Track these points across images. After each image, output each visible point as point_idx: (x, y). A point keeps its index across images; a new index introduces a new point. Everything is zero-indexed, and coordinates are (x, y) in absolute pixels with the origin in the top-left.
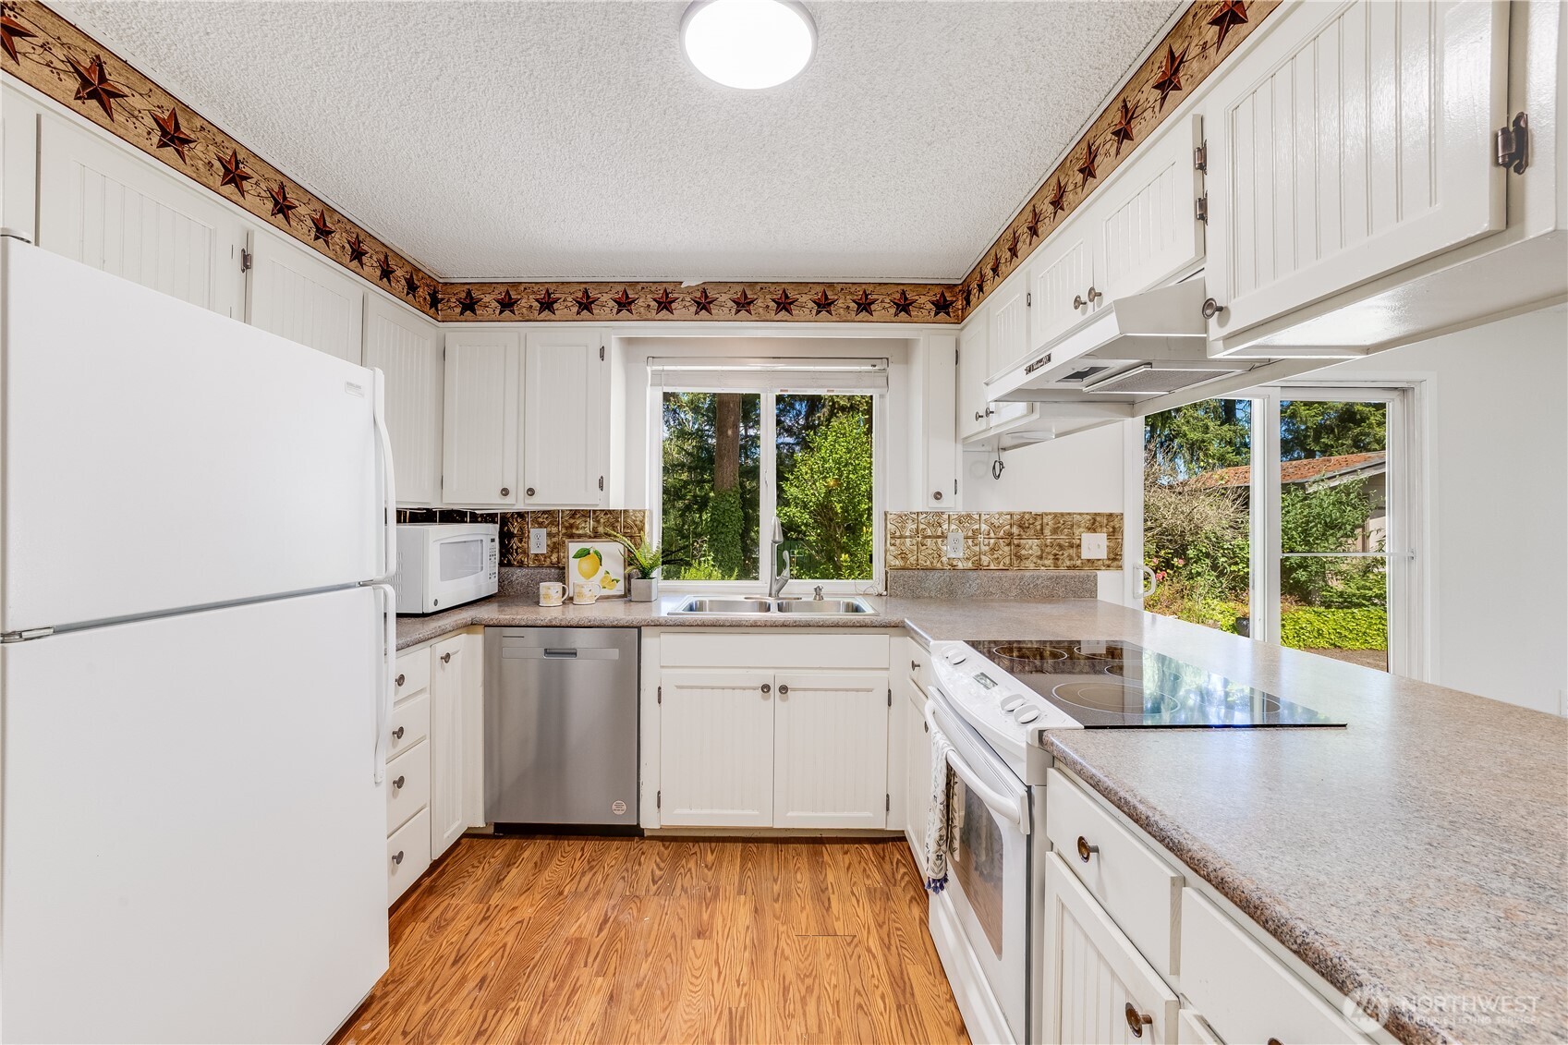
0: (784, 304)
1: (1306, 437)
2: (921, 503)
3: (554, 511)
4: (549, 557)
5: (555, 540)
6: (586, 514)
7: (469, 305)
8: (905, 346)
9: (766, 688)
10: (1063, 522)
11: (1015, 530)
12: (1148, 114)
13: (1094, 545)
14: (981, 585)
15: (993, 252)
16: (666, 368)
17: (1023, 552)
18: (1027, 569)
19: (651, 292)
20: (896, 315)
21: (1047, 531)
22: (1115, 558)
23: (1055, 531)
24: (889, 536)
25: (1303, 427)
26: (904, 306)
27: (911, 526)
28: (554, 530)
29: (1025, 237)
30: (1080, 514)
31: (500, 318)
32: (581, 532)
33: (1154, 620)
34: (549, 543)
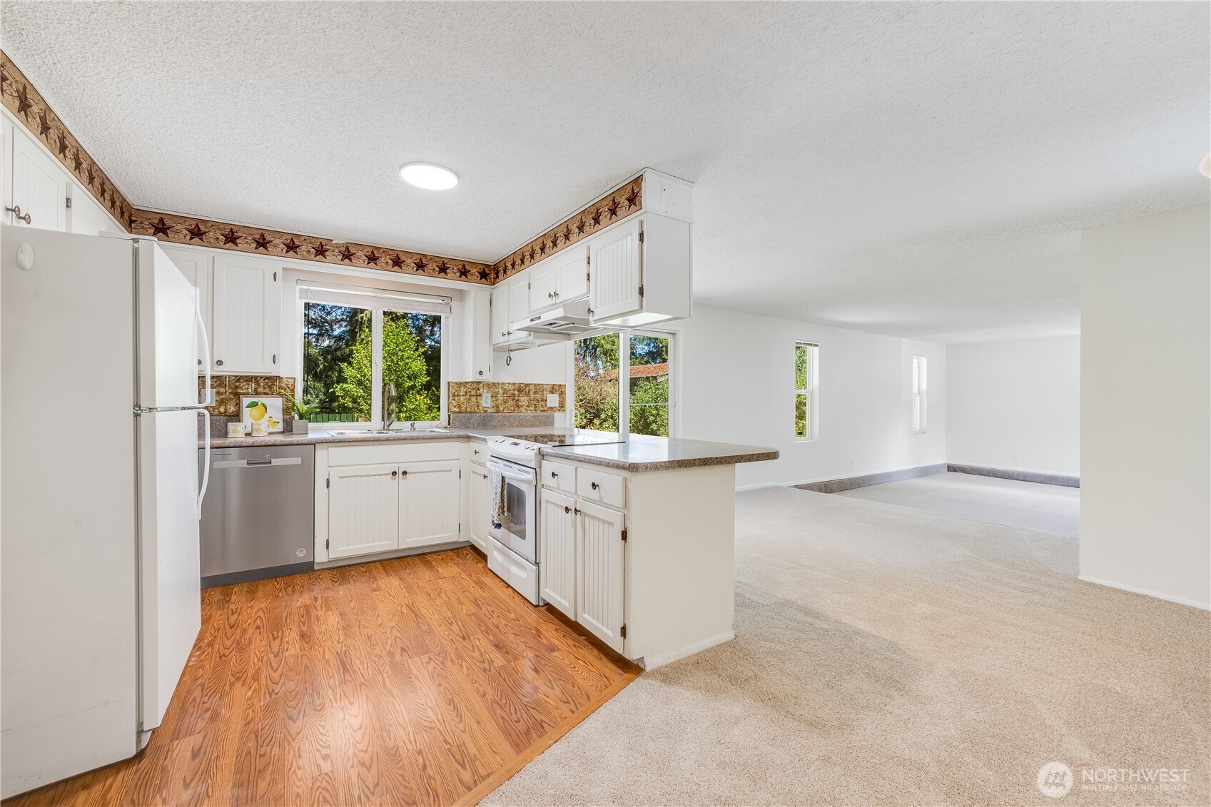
0: (398, 263)
1: (662, 351)
2: (470, 377)
3: (222, 376)
4: (218, 409)
5: (223, 397)
6: (248, 379)
7: (162, 227)
8: (461, 294)
9: (394, 473)
10: (539, 388)
11: (516, 393)
12: (574, 235)
13: (553, 400)
14: (500, 421)
15: (512, 257)
16: (311, 288)
17: (520, 403)
18: (521, 412)
19: (311, 243)
20: (460, 277)
21: (531, 393)
22: (562, 406)
23: (535, 393)
24: (451, 395)
25: (661, 345)
26: (464, 273)
27: (463, 390)
28: (222, 390)
29: (528, 257)
30: (547, 385)
31: (190, 242)
32: (245, 391)
33: (579, 431)
34: (218, 399)
